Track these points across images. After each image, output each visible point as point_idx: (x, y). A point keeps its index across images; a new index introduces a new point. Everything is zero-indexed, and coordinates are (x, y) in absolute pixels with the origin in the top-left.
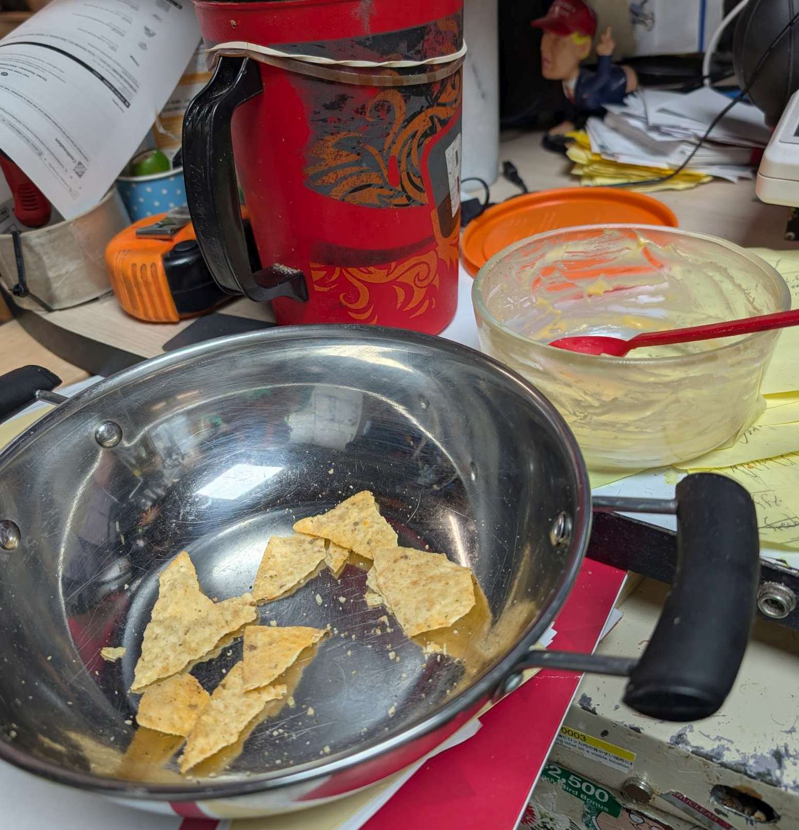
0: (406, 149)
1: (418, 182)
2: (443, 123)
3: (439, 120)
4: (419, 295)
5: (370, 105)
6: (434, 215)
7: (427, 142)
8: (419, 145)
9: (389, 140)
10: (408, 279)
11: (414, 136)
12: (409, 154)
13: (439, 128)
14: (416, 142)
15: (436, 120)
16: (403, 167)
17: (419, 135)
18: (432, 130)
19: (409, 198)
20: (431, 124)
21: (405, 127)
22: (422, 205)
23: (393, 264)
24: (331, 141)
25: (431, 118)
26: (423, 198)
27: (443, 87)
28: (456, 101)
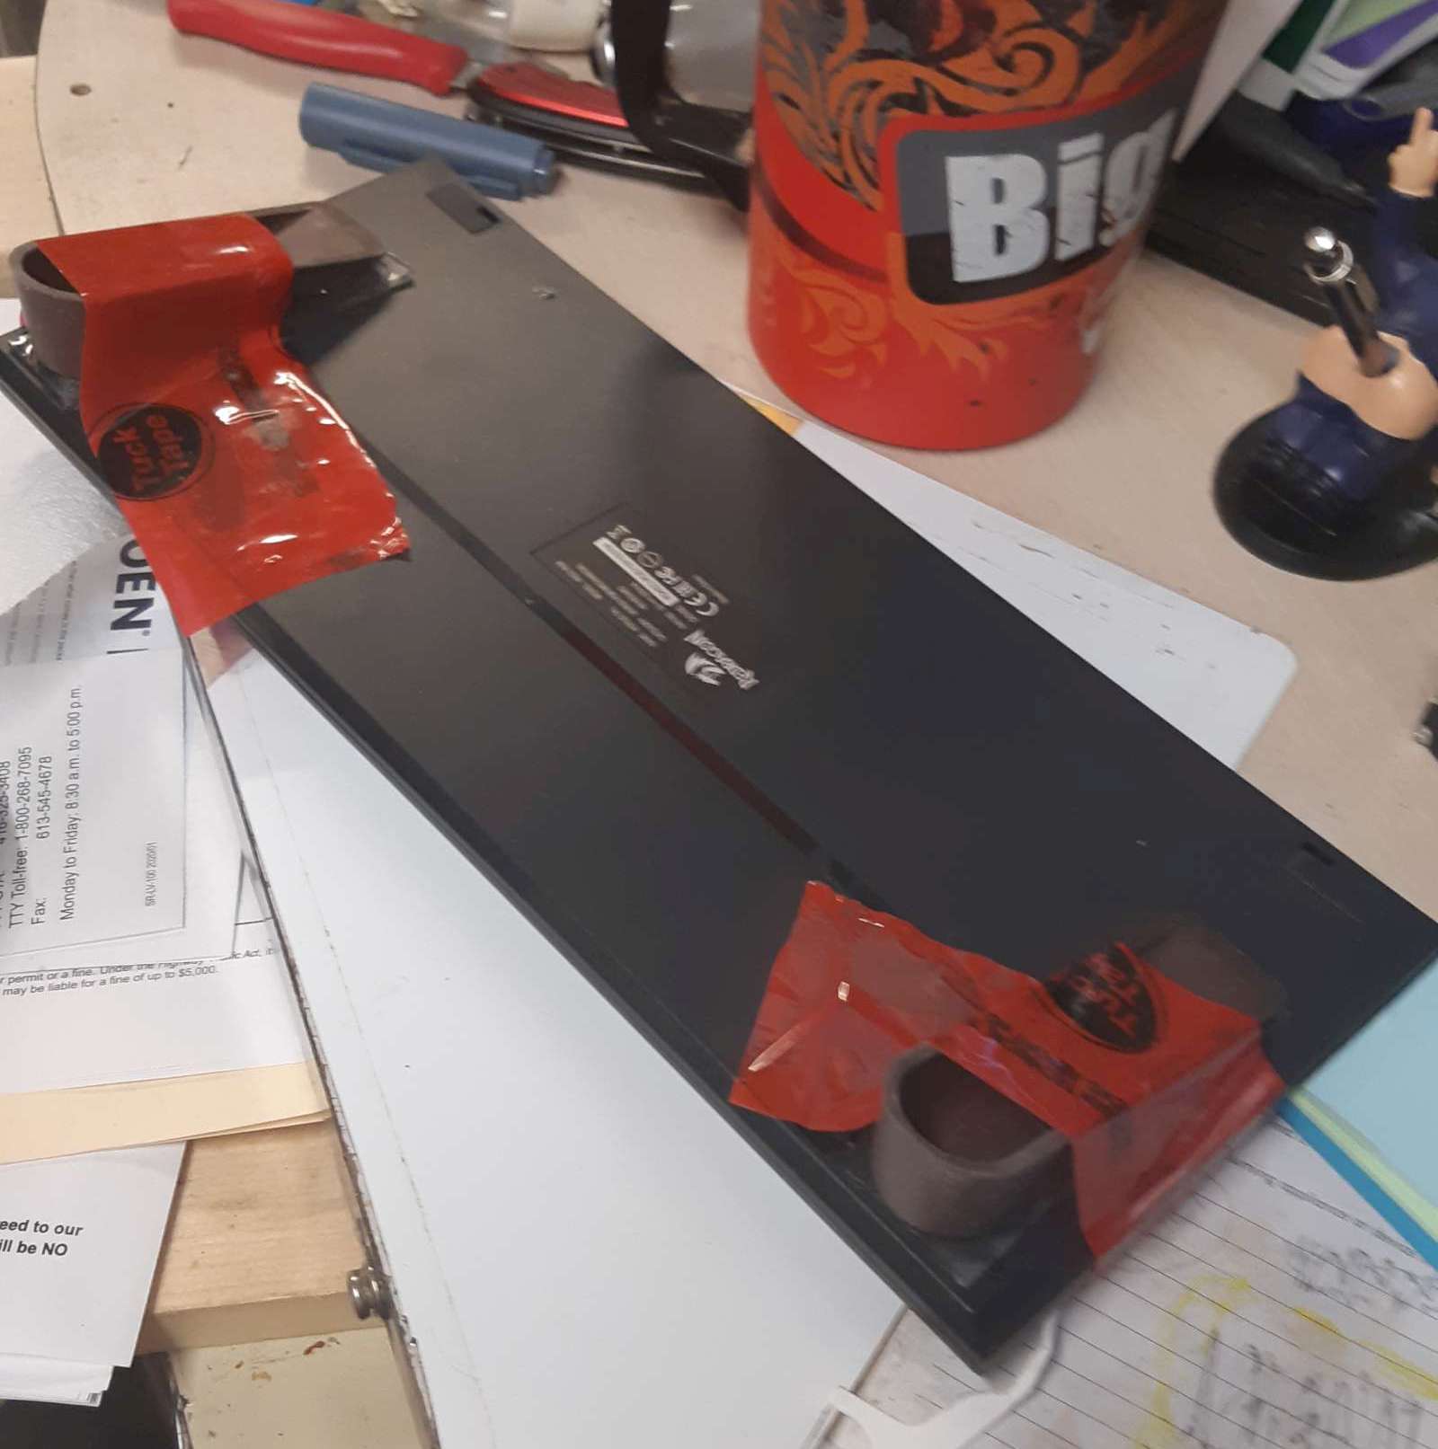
0: (857, 95)
1: (868, 165)
2: (951, 109)
3: (939, 97)
4: (833, 345)
7: (902, 113)
8: (882, 109)
9: (832, 60)
10: (827, 302)
11: (874, 85)
12: (860, 108)
13: (935, 110)
14: (875, 98)
15: (929, 92)
16: (848, 118)
17: (883, 92)
18: (914, 102)
20: (913, 91)
21: (860, 60)
22: (870, 207)
23: (806, 259)
25: (919, 83)
26: (875, 198)
27: (962, 47)
28: (1010, 92)
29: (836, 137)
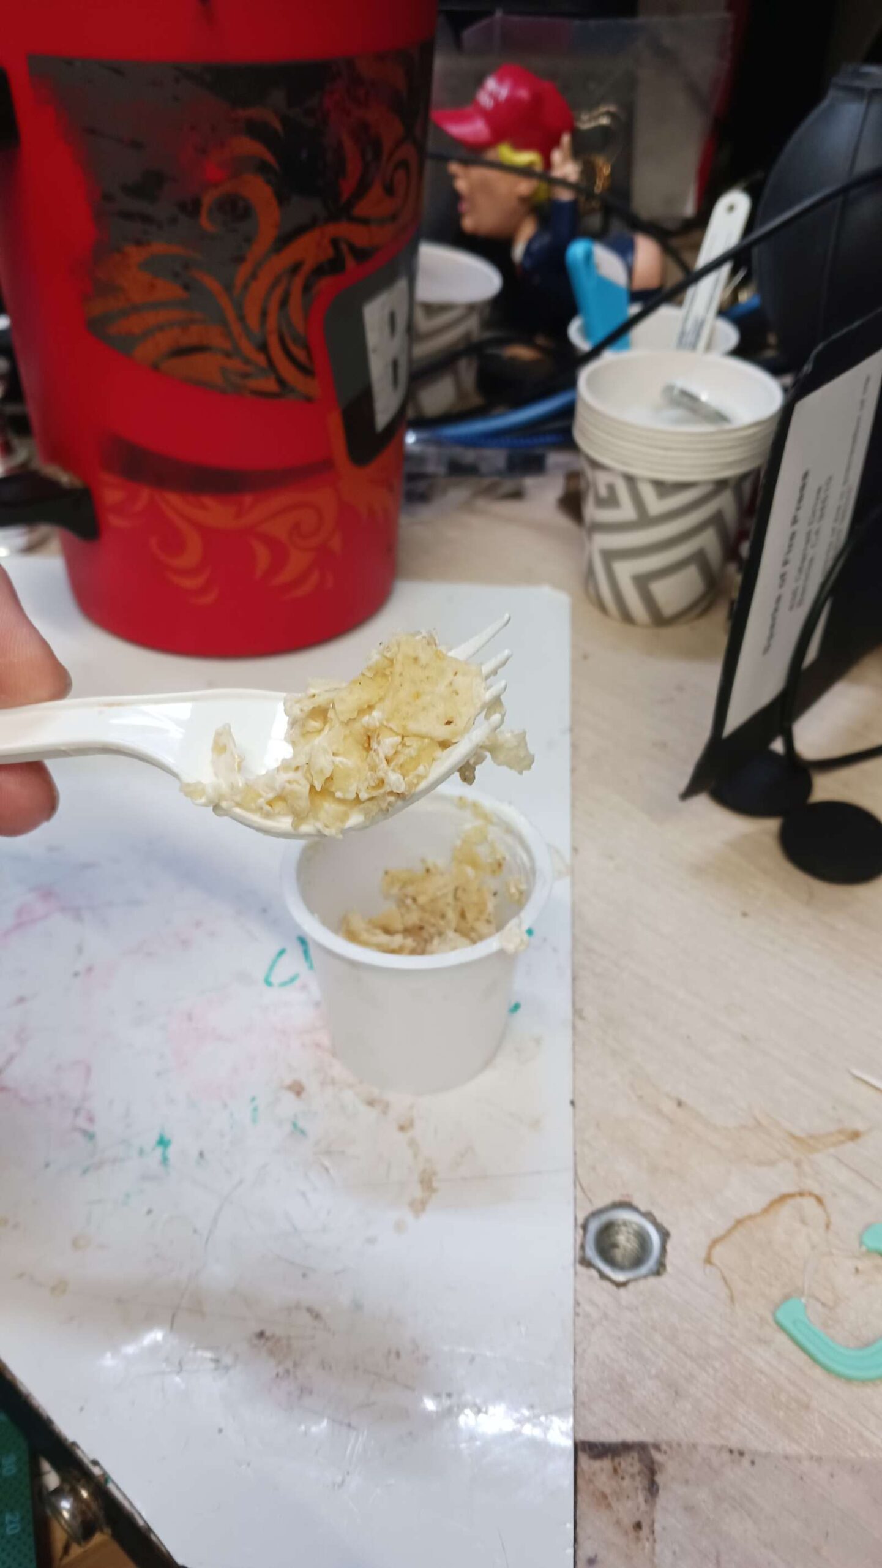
0: (278, 293)
1: (300, 354)
2: (361, 255)
3: (352, 248)
4: (298, 561)
5: (209, 199)
6: (335, 422)
7: (324, 283)
8: (307, 288)
9: (244, 270)
10: (279, 529)
11: (295, 269)
12: (284, 303)
13: (350, 263)
14: (298, 282)
15: (344, 248)
16: (272, 321)
17: (306, 269)
18: (335, 266)
19: (281, 382)
20: (331, 252)
21: (277, 251)
22: (309, 399)
23: (248, 499)
24: (136, 255)
25: (335, 243)
26: (311, 387)
27: (362, 188)
28: (394, 217)
29: (263, 348)
